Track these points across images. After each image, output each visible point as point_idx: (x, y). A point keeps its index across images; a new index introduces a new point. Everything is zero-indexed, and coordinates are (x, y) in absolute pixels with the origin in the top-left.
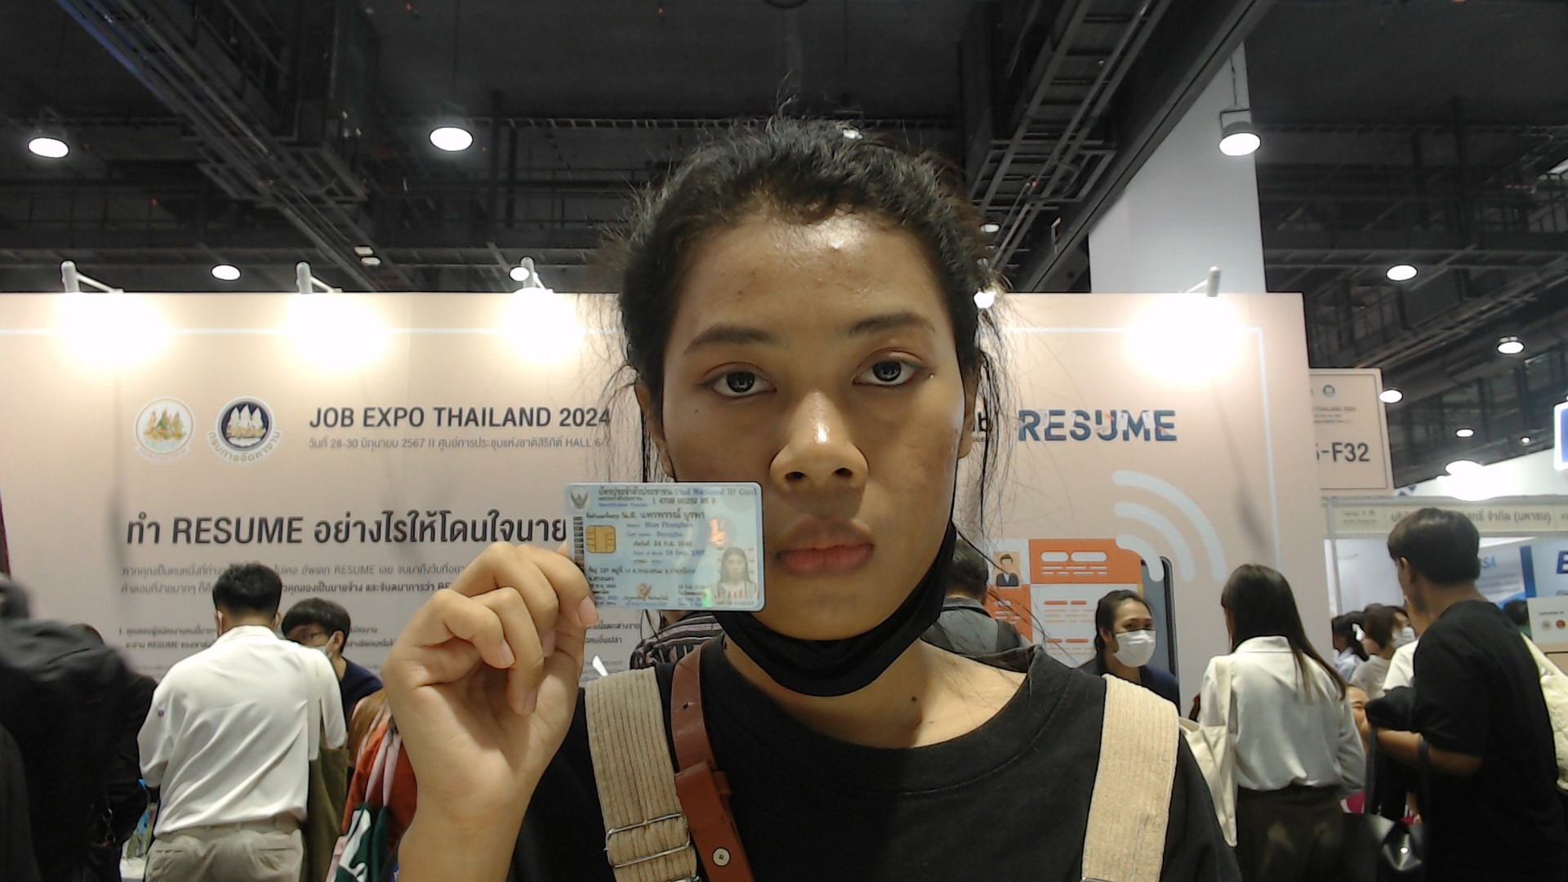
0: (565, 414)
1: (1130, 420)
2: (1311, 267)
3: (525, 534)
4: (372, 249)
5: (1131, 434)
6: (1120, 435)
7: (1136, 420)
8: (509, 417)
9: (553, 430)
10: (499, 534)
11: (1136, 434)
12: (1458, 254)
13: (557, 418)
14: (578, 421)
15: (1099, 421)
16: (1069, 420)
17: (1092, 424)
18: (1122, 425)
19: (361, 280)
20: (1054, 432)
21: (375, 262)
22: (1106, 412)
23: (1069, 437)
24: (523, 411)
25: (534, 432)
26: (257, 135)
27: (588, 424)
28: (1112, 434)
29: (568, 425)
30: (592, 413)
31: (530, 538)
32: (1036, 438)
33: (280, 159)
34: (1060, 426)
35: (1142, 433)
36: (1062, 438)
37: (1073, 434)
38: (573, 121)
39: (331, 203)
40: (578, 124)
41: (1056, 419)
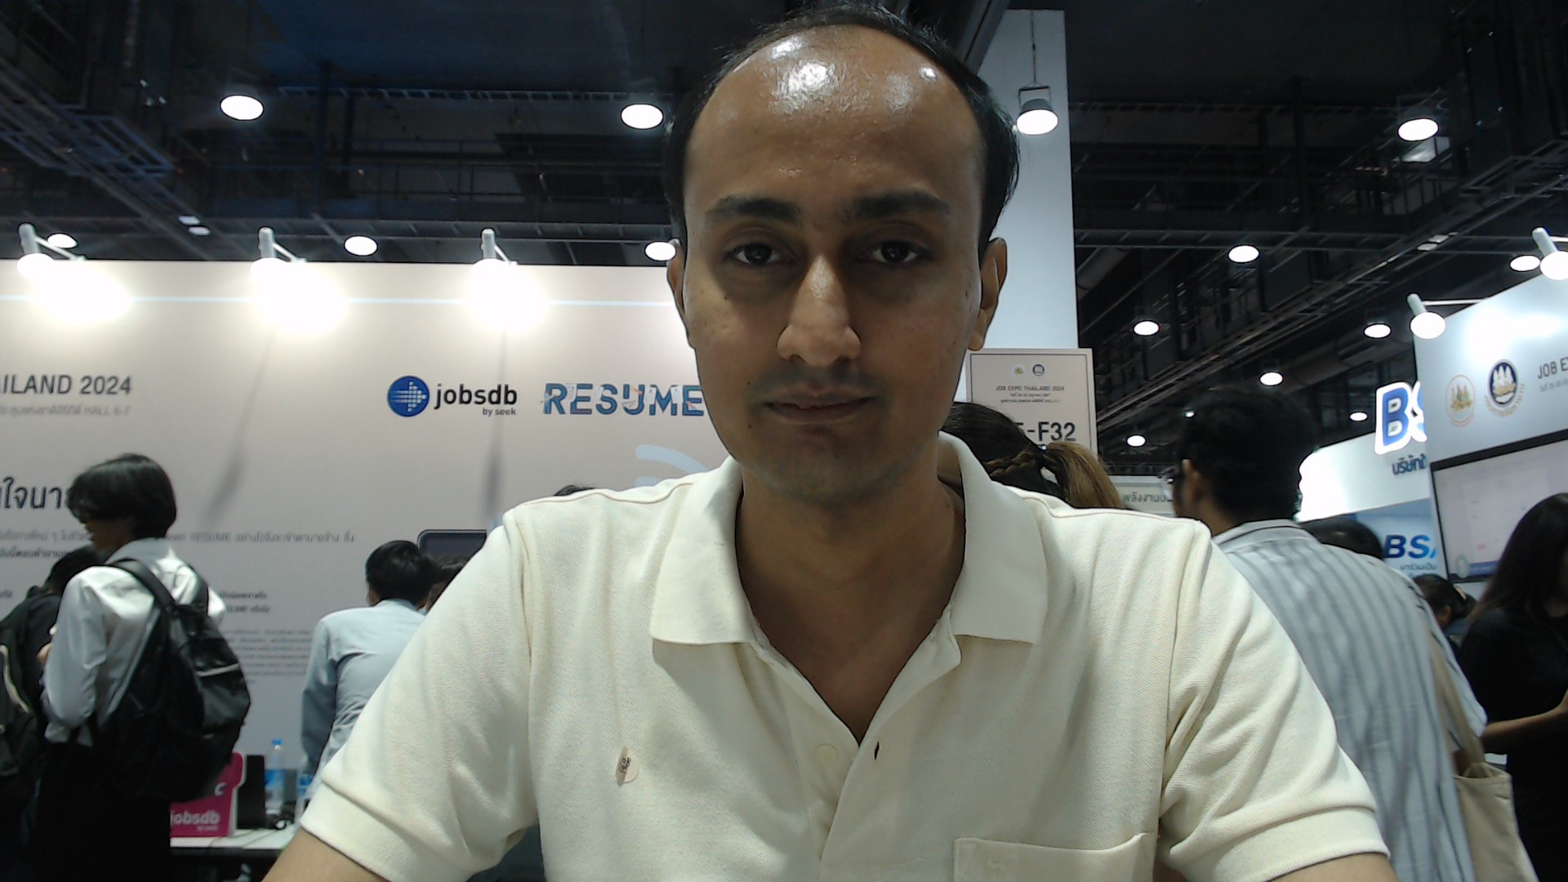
0: (86, 382)
1: (658, 393)
2: (1181, 248)
3: (38, 502)
4: (198, 218)
5: (658, 407)
6: (647, 409)
7: (664, 395)
8: (31, 385)
9: (74, 397)
10: (13, 502)
11: (663, 409)
12: (1293, 235)
13: (78, 385)
14: (99, 388)
15: (626, 396)
16: (596, 394)
17: (619, 398)
18: (650, 398)
19: (194, 249)
20: (581, 405)
21: (203, 231)
22: (634, 386)
23: (595, 410)
24: (45, 379)
25: (56, 399)
26: (44, 103)
27: (110, 392)
28: (638, 408)
29: (88, 393)
30: (112, 382)
31: (42, 505)
32: (561, 411)
33: (74, 127)
34: (587, 399)
35: (669, 407)
36: (588, 412)
37: (599, 408)
38: (405, 92)
39: (140, 171)
40: (412, 95)
41: (583, 393)
